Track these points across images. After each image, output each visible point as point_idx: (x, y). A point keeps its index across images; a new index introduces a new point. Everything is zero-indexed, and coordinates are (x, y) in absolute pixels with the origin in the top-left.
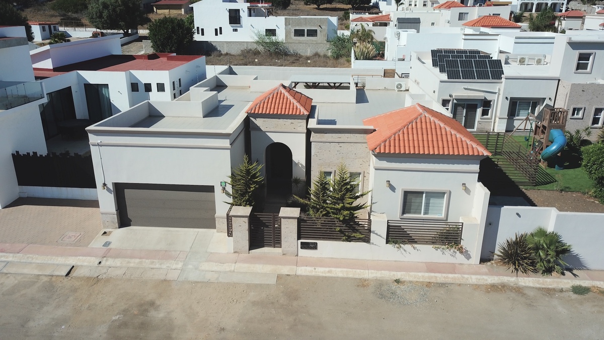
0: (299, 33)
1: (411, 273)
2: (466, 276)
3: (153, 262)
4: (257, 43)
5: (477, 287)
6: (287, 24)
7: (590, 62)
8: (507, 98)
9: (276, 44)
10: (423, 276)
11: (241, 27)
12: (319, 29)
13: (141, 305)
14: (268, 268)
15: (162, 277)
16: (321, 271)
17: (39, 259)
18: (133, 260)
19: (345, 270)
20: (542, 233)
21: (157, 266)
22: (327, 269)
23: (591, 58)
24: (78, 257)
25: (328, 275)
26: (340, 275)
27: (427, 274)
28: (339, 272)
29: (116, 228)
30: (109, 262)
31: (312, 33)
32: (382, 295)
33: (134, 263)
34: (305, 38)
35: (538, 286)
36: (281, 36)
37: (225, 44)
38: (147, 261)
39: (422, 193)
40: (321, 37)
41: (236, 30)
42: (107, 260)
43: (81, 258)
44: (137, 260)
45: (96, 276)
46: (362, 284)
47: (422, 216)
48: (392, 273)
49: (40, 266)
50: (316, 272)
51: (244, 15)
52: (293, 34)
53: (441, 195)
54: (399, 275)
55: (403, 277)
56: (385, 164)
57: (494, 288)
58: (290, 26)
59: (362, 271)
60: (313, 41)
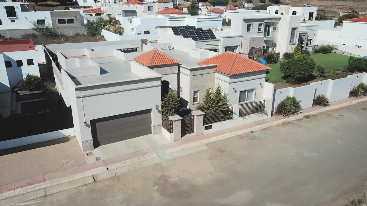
0: (62, 21)
1: (253, 127)
2: (272, 123)
3: (139, 158)
4: (33, 29)
5: (278, 126)
6: (53, 15)
8: (224, 47)
9: (47, 29)
10: (258, 127)
11: (17, 19)
12: (75, 19)
13: (160, 178)
14: (198, 143)
15: (153, 163)
16: (220, 137)
17: (65, 180)
18: (126, 161)
19: (229, 133)
20: (288, 98)
21: (143, 159)
22: (222, 136)
23: (251, 26)
24: (91, 170)
25: (224, 138)
26: (229, 136)
27: (259, 126)
28: (227, 135)
29: (92, 149)
30: (113, 166)
31: (71, 21)
32: (252, 139)
33: (128, 162)
34: (67, 25)
35: (295, 119)
36: (49, 23)
37: (7, 31)
38: (135, 159)
39: (246, 91)
40: (76, 24)
41: (13, 21)
42: (111, 166)
43: (93, 170)
44: (129, 160)
45: (114, 175)
46: (241, 137)
47: (246, 102)
48: (247, 129)
49: (70, 183)
50: (219, 138)
51: (18, 10)
52: (57, 22)
53: (252, 90)
54: (250, 129)
55: (252, 130)
56: (233, 80)
57: (284, 124)
58: (55, 17)
59: (236, 132)
60: (72, 26)
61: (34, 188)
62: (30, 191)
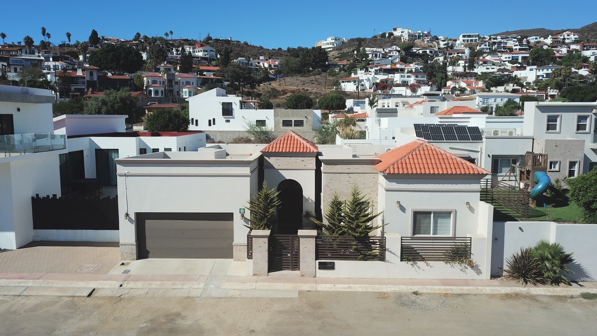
0: (287, 123)
1: (427, 287)
2: (480, 288)
3: (175, 283)
4: (249, 132)
5: (492, 296)
6: (276, 115)
7: (558, 123)
8: (489, 156)
9: (266, 133)
10: (439, 289)
11: (234, 118)
12: (305, 120)
13: (168, 316)
14: (288, 286)
15: (186, 295)
16: (340, 287)
17: (60, 284)
18: (155, 282)
19: (364, 285)
20: (544, 245)
21: (179, 286)
22: (346, 286)
23: (558, 119)
24: (99, 281)
25: (347, 290)
26: (360, 290)
27: (443, 287)
28: (358, 288)
29: (134, 260)
30: (131, 285)
31: (299, 123)
32: (402, 303)
33: (155, 285)
34: (293, 128)
35: (549, 294)
36: (270, 126)
37: (218, 133)
38: (168, 283)
39: (429, 213)
40: (307, 127)
41: (228, 121)
42: (128, 283)
43: (102, 282)
44: (159, 283)
45: (118, 295)
46: (383, 296)
47: (431, 235)
48: (409, 287)
49: (61, 289)
50: (336, 288)
51: (236, 107)
52: (281, 124)
54: (416, 288)
55: (420, 290)
56: (394, 185)
57: (508, 296)
58: (279, 117)
59: (380, 286)
60: (299, 130)
61: (19, 283)
62: (13, 285)
